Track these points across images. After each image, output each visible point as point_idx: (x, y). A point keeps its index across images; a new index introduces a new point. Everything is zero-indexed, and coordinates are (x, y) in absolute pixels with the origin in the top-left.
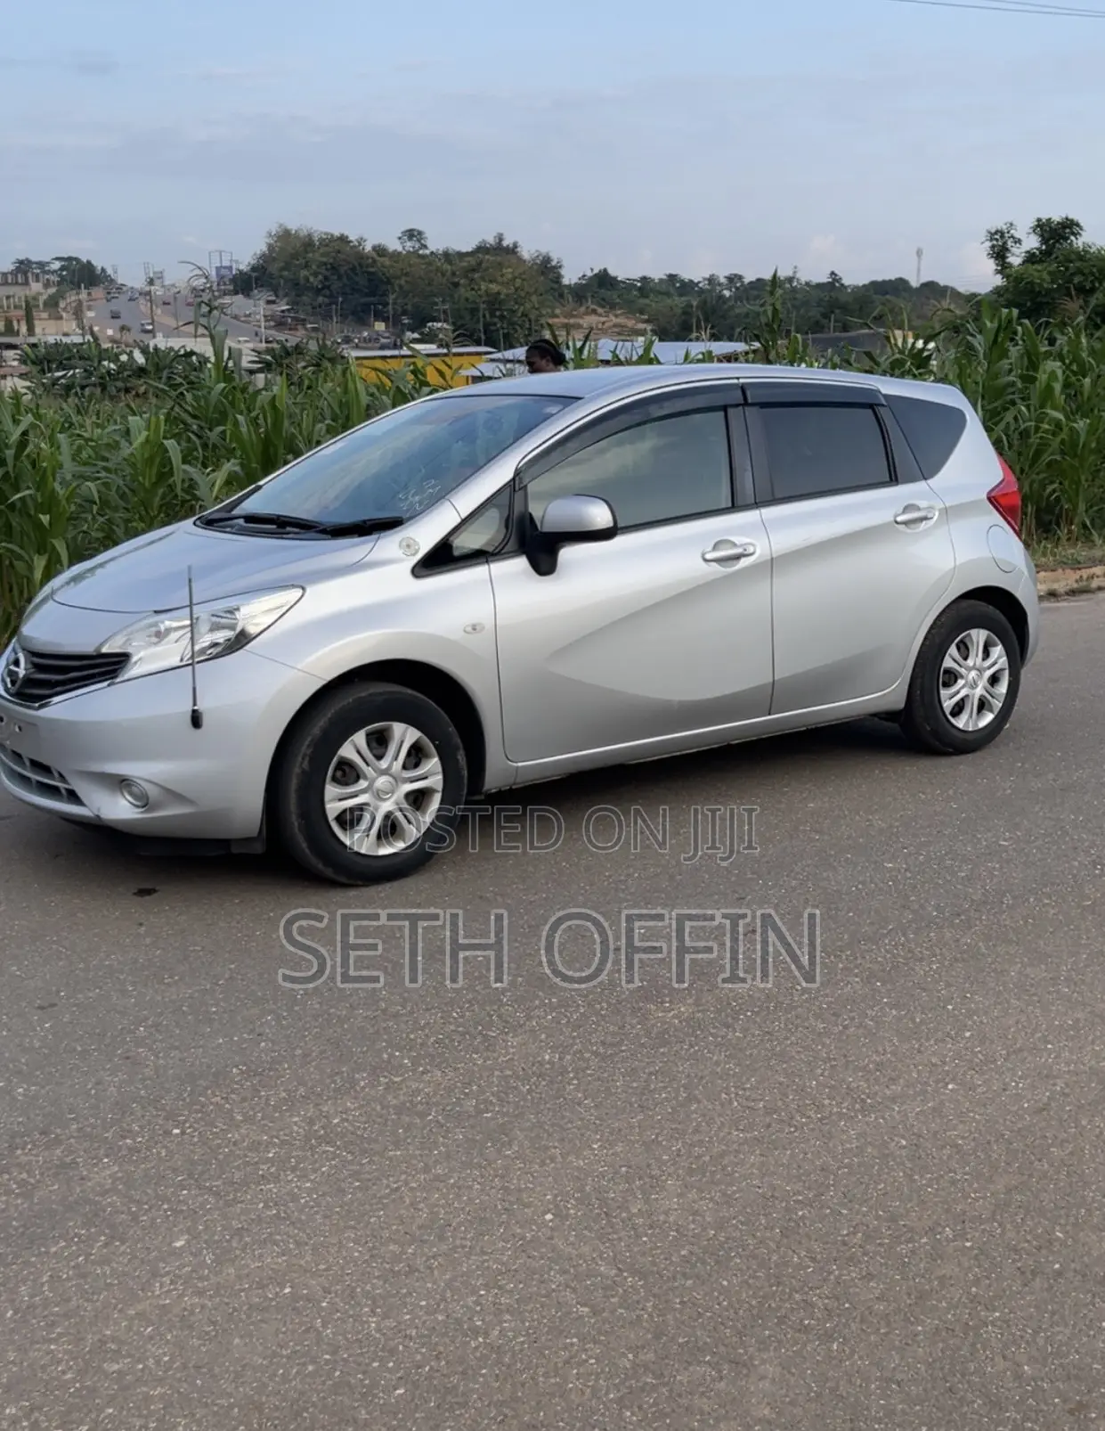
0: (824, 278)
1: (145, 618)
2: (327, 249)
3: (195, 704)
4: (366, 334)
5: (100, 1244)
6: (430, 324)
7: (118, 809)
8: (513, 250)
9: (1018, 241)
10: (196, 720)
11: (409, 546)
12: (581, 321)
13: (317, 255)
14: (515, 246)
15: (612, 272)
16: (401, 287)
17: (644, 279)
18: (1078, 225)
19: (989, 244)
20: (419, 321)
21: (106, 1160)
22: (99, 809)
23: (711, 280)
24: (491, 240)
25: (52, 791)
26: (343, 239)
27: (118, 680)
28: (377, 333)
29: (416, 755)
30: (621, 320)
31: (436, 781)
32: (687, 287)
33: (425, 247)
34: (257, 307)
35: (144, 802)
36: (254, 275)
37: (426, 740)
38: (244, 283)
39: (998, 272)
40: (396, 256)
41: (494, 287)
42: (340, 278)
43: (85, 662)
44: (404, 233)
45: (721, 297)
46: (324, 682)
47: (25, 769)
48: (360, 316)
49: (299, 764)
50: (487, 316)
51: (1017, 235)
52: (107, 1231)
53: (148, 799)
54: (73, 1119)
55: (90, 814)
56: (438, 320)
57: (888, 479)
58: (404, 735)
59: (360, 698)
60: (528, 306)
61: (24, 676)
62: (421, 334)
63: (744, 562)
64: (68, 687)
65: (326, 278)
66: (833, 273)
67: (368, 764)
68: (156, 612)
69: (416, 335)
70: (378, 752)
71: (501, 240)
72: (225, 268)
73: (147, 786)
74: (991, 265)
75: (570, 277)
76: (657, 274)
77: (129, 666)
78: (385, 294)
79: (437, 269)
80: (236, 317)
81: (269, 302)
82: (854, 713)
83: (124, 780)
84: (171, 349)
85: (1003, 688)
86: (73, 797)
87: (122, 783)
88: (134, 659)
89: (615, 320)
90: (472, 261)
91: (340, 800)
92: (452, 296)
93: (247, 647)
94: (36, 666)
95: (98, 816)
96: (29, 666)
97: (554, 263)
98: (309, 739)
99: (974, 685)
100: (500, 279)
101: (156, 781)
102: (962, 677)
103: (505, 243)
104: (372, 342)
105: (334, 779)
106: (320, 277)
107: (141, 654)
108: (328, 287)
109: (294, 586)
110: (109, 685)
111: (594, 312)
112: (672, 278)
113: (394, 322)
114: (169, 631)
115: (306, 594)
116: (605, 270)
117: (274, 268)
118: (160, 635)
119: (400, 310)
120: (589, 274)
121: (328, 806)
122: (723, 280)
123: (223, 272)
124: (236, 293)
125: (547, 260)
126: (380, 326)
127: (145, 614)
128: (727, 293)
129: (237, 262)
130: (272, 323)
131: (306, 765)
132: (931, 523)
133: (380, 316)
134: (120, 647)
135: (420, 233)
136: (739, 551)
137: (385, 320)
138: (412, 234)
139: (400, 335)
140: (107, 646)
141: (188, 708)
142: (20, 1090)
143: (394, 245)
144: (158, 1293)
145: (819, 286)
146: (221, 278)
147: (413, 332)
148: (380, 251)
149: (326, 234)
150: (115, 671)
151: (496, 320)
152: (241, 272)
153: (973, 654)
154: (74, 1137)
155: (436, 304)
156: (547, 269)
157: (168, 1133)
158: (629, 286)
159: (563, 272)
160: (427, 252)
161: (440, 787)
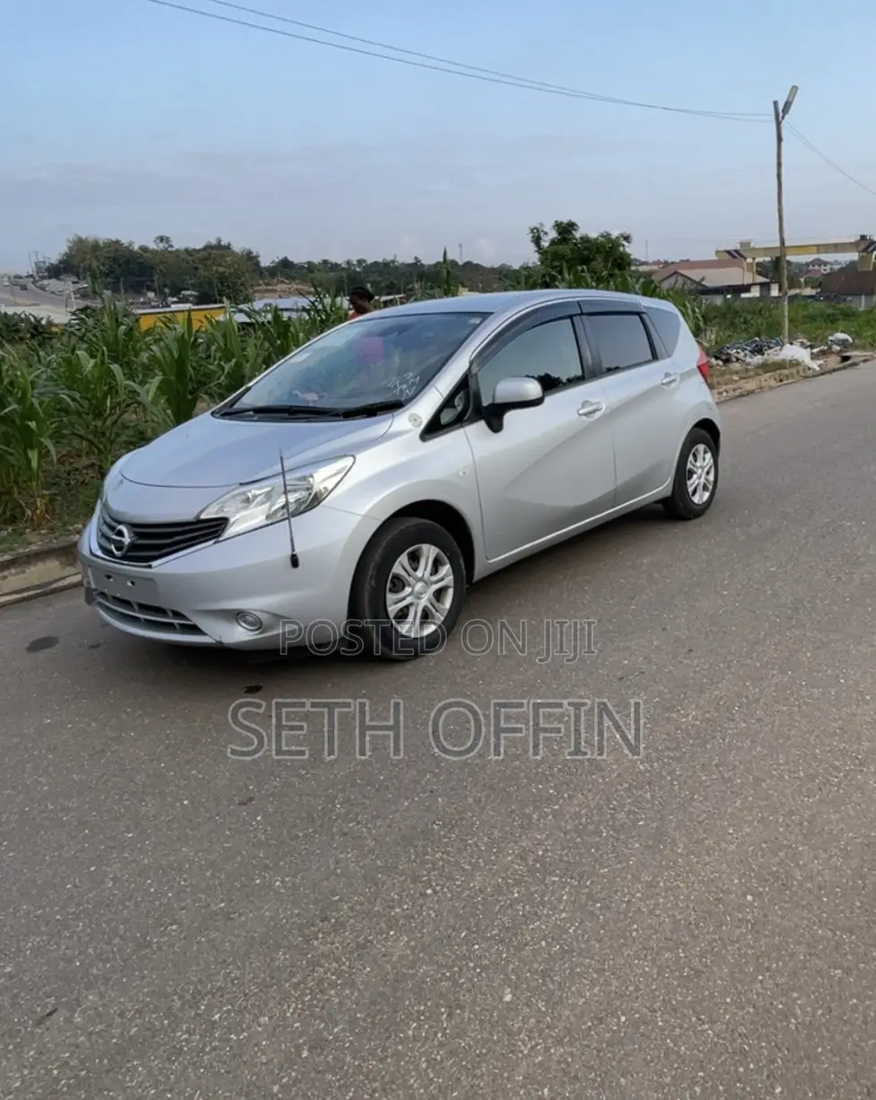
0: (411, 261)
1: (233, 490)
2: (109, 249)
3: (293, 550)
4: (142, 300)
5: (445, 1016)
6: (183, 292)
7: (238, 634)
8: (228, 247)
9: (546, 233)
10: (295, 562)
11: (414, 419)
12: (275, 287)
13: (102, 253)
14: (229, 244)
15: (290, 259)
16: (161, 270)
17: (309, 263)
18: (575, 225)
19: (531, 235)
20: (176, 291)
21: (392, 933)
22: (221, 637)
23: (348, 263)
24: (214, 242)
25: (169, 627)
26: (117, 242)
27: (221, 539)
28: (149, 299)
29: (437, 564)
30: (300, 287)
31: (450, 580)
32: (335, 267)
33: (171, 246)
34: (67, 285)
35: (258, 625)
36: (62, 266)
37: (442, 554)
38: (55, 271)
39: (536, 251)
40: (154, 252)
41: (221, 269)
42: (120, 266)
43: (186, 528)
44: (157, 238)
45: (355, 272)
46: (380, 523)
47: (134, 611)
48: (137, 288)
49: (369, 584)
50: (219, 286)
51: (545, 230)
52: (442, 1002)
53: (261, 623)
54: (340, 900)
55: (214, 641)
56: (188, 289)
57: (651, 358)
58: (429, 552)
59: (401, 530)
60: (243, 279)
61: (130, 543)
62: (179, 298)
63: (598, 415)
64: (174, 548)
65: (111, 266)
66: (416, 258)
67: (410, 576)
68: (241, 484)
69: (175, 299)
70: (415, 565)
71: (220, 241)
72: (40, 262)
73: (258, 614)
74: (533, 247)
75: (265, 262)
76: (317, 260)
77: (228, 526)
78: (152, 275)
79: (183, 259)
80: (53, 292)
81: (74, 283)
82: (647, 502)
83: (238, 614)
84: (15, 314)
85: (711, 477)
86: (194, 629)
87: (238, 616)
88: (232, 520)
89: (296, 286)
90: (205, 254)
91: (396, 603)
92: (195, 275)
93: (322, 503)
94: (136, 534)
95: (221, 643)
96: (132, 535)
97: (254, 254)
98: (373, 564)
99: (700, 477)
100: (224, 264)
101: (266, 609)
102: (695, 473)
103: (223, 243)
104: (147, 304)
105: (390, 590)
106: (107, 266)
107: (238, 516)
108: (113, 272)
109: (345, 456)
110: (215, 543)
111: (283, 282)
112: (325, 262)
113: (160, 292)
114: (255, 497)
115: (357, 460)
116: (286, 258)
117: (75, 262)
118: (248, 501)
119: (161, 284)
120: (277, 260)
121: (389, 609)
122: (355, 263)
123: (42, 265)
124: (50, 278)
125: (250, 253)
126: (151, 295)
127: (232, 487)
128: (358, 269)
129: (49, 258)
130: (78, 296)
131: (373, 583)
132: (676, 383)
133: (150, 289)
134: (216, 513)
135: (168, 238)
136: (594, 407)
137: (154, 291)
138: (162, 239)
139: (164, 299)
140: (204, 514)
141: (289, 553)
142: (278, 883)
143: (152, 246)
144: (526, 1052)
145: (409, 265)
146: (39, 269)
147: (173, 297)
148: (144, 249)
149: (107, 239)
150: (217, 531)
151: (224, 288)
152: (52, 264)
153: (699, 459)
154: (351, 918)
155: (185, 280)
156: (250, 258)
157: (424, 895)
158: (301, 267)
159: (260, 259)
160: (173, 249)
161: (452, 584)
